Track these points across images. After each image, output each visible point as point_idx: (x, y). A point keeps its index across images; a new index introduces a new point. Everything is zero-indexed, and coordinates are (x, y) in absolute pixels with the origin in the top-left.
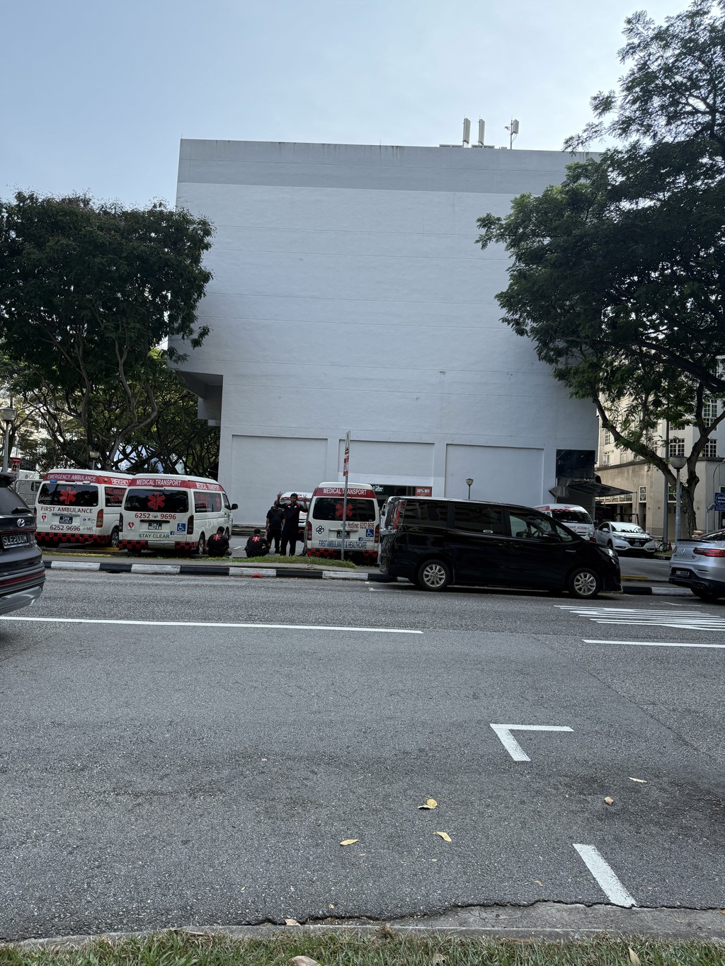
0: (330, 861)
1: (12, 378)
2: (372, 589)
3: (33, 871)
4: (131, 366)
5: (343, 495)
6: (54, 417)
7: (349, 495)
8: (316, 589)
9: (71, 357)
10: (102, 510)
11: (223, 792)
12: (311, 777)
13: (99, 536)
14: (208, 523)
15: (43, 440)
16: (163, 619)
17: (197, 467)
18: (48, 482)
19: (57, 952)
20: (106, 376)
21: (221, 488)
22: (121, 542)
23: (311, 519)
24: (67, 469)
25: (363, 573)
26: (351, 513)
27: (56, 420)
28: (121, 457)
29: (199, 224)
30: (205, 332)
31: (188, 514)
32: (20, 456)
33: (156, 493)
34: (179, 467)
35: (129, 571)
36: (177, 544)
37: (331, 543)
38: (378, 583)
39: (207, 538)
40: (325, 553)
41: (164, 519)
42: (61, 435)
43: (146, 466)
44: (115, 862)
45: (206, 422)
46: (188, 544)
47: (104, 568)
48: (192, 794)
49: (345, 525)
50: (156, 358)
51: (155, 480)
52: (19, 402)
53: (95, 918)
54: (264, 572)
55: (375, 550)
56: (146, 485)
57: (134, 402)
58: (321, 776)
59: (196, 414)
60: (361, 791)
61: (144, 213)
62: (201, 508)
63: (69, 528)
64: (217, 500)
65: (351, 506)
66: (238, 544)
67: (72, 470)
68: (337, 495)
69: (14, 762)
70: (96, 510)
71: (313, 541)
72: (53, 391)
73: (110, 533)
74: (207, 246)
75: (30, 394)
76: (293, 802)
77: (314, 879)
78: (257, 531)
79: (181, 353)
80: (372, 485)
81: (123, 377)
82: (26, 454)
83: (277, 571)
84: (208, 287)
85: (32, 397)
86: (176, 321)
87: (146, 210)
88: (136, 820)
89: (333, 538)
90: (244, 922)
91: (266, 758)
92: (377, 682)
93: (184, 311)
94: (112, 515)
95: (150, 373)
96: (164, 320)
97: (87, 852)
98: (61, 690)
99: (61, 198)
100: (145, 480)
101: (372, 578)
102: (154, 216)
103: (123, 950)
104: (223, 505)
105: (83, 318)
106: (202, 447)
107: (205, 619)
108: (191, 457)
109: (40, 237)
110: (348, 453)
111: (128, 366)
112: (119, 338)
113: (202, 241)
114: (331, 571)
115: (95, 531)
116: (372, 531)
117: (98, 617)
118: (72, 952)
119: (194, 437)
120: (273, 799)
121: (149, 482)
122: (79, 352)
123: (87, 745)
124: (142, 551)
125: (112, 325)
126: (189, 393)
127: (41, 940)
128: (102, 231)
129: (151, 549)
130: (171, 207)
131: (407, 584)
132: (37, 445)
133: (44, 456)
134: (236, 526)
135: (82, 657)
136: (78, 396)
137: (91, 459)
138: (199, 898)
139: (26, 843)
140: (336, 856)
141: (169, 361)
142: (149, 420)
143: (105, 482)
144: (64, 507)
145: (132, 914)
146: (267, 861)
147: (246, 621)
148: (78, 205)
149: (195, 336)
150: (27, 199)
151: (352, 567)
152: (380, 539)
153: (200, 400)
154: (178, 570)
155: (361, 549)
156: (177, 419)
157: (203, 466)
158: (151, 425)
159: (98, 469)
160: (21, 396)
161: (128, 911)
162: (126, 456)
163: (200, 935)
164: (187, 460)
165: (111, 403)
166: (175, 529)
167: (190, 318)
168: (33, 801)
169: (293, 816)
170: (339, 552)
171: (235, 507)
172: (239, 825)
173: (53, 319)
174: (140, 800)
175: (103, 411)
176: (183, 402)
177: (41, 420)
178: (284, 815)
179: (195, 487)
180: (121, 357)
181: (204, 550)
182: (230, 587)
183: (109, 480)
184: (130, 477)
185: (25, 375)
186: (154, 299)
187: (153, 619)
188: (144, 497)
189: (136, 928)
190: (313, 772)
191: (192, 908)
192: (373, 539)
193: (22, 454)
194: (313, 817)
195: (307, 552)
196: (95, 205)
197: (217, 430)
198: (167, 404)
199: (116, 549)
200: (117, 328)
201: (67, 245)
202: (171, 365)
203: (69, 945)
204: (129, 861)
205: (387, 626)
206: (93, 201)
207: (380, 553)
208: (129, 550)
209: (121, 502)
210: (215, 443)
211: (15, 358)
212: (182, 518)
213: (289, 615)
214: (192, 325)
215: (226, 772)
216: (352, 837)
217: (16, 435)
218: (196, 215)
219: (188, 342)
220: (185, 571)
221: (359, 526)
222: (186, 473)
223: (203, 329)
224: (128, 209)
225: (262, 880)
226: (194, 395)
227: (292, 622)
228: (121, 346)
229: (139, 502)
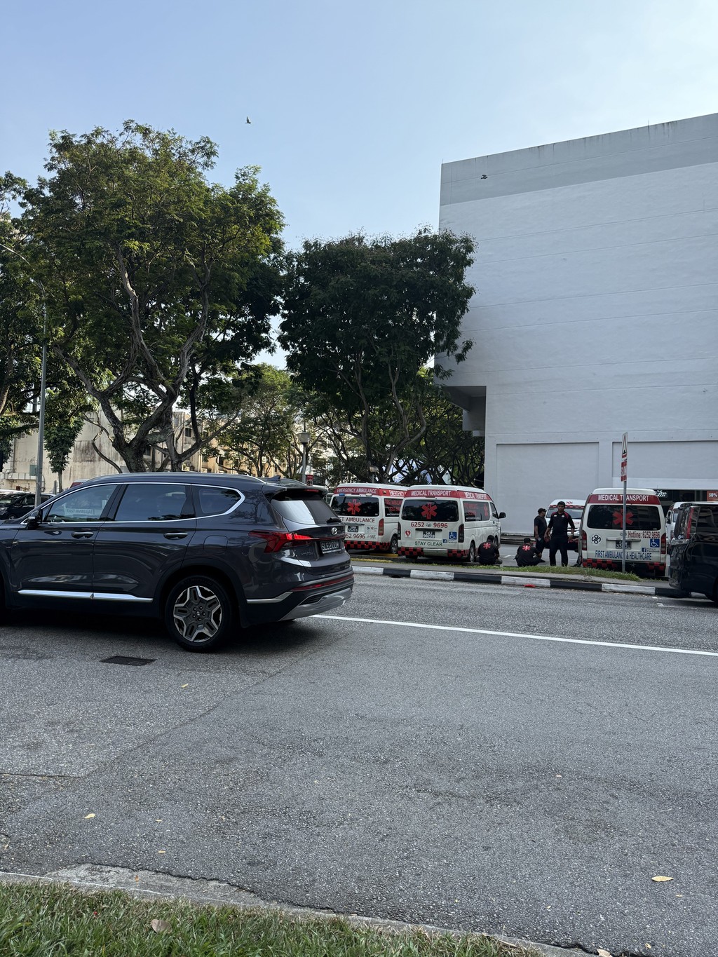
0: (642, 896)
1: (305, 406)
2: (661, 605)
3: (352, 852)
4: (403, 386)
5: (622, 502)
6: (339, 437)
7: (628, 502)
8: (597, 603)
9: (352, 383)
10: (383, 520)
11: (519, 803)
12: (611, 801)
13: (381, 544)
14: (478, 532)
15: (330, 458)
16: (444, 624)
17: (462, 477)
18: (338, 495)
19: (381, 933)
20: (381, 397)
21: (489, 497)
22: (399, 549)
23: (585, 528)
24: (350, 483)
25: (649, 587)
26: (631, 522)
27: (340, 440)
28: (395, 470)
29: (461, 242)
30: (468, 346)
31: (458, 523)
32: (312, 473)
33: (428, 503)
34: (446, 478)
35: (408, 576)
36: (450, 551)
37: (609, 554)
38: (667, 598)
39: (477, 546)
40: (603, 564)
41: (437, 528)
42: (345, 453)
43: (416, 478)
44: (422, 855)
45: (470, 433)
46: (459, 552)
47: (387, 573)
48: (489, 800)
49: (624, 534)
50: (423, 376)
51: (427, 490)
52: (310, 426)
53: (409, 907)
54: (537, 582)
55: (662, 561)
56: (419, 496)
57: (406, 419)
58: (623, 802)
59: (460, 426)
60: (671, 825)
61: (410, 241)
62: (470, 517)
63: (356, 536)
64: (486, 509)
65: (631, 514)
66: (508, 553)
67: (355, 484)
68: (614, 501)
69: (328, 747)
70: (377, 519)
71: (589, 551)
72: (338, 414)
73: (390, 541)
74: (469, 263)
75: (319, 418)
76: (594, 825)
77: (626, 912)
78: (527, 540)
79: (446, 369)
80: (655, 490)
81: (395, 396)
82: (317, 471)
83: (551, 582)
84: (471, 303)
85: (320, 421)
86: (442, 339)
87: (413, 238)
88: (438, 819)
89: (612, 548)
90: (552, 943)
91: (560, 774)
92: (678, 707)
93: (448, 329)
94: (391, 524)
95: (419, 390)
96: (430, 340)
97: (396, 842)
98: (360, 684)
99: (340, 240)
100: (419, 492)
101: (659, 592)
102: (419, 243)
103: (439, 945)
104: (491, 513)
105: (361, 347)
106: (467, 458)
107: (483, 626)
108: (456, 468)
109: (324, 279)
110: (625, 456)
111: (400, 387)
112: (392, 362)
113: (464, 258)
114: (611, 584)
115: (378, 539)
116: (657, 541)
117: (386, 619)
118: (394, 936)
119: (459, 449)
120: (573, 819)
121: (422, 493)
122: (358, 378)
123: (388, 739)
124: (419, 558)
125: (386, 350)
126: (453, 406)
127: (366, 919)
128: (374, 264)
129: (426, 556)
130: (435, 231)
131: (703, 600)
132: (325, 462)
133: (331, 472)
134: (503, 535)
135: (376, 655)
136: (358, 418)
137: (371, 474)
138: (505, 907)
139: (343, 825)
140: (648, 892)
141: (435, 378)
142: (419, 435)
143: (384, 494)
144: (351, 517)
145: (442, 911)
146: (572, 883)
147: (524, 631)
148: (354, 244)
149: (459, 351)
150: (312, 247)
151: (636, 580)
152: (668, 550)
153: (464, 412)
154: (453, 577)
155: (645, 560)
156: (443, 432)
157: (468, 476)
158: (420, 439)
159: (376, 482)
160: (312, 421)
161: (438, 907)
162: (400, 470)
163: (513, 947)
164: (452, 471)
165: (385, 421)
166: (447, 537)
167: (454, 334)
168: (346, 786)
169: (596, 840)
170: (620, 563)
171: (503, 515)
172: (539, 840)
173: (336, 351)
174: (439, 799)
175: (378, 430)
176: (448, 416)
177: (328, 441)
178: (585, 837)
179: (464, 496)
180: (394, 379)
181: (475, 558)
182: (504, 595)
183: (386, 492)
184: (405, 488)
185: (315, 403)
186: (421, 321)
187: (435, 623)
188: (418, 507)
189: (446, 924)
190: (612, 795)
191: (498, 917)
192: (659, 549)
193: (314, 471)
194: (617, 844)
195: (581, 562)
196: (368, 242)
197: (481, 440)
198: (433, 418)
199: (395, 555)
200: (389, 352)
201: (346, 283)
202: (439, 382)
203: (390, 928)
204: (434, 857)
205: (684, 646)
206: (366, 238)
207: (668, 565)
208: (407, 557)
209: (399, 512)
210: (479, 452)
211: (307, 388)
212: (453, 526)
213: (570, 629)
214: (456, 341)
215: (520, 783)
216: (665, 874)
217: (309, 455)
218: (458, 234)
219: (453, 358)
220: (458, 578)
221: (642, 535)
222: (453, 483)
223: (467, 343)
224: (396, 239)
225: (567, 901)
226: (458, 408)
227: (574, 636)
228: (393, 369)
229: (414, 512)
